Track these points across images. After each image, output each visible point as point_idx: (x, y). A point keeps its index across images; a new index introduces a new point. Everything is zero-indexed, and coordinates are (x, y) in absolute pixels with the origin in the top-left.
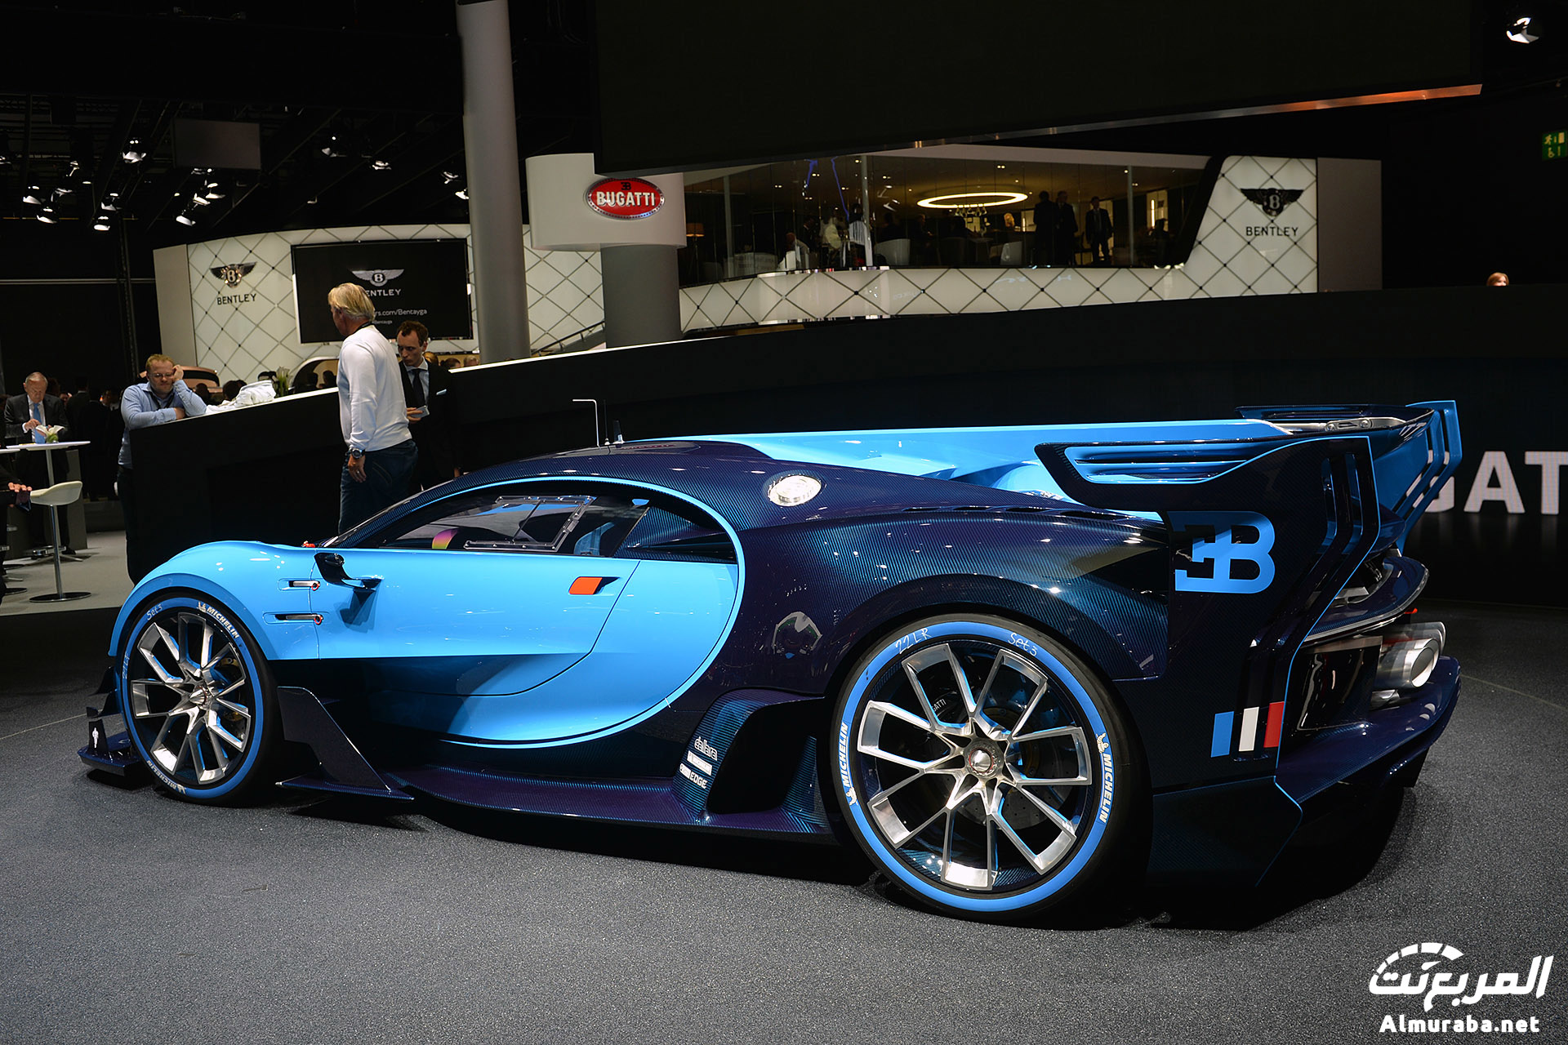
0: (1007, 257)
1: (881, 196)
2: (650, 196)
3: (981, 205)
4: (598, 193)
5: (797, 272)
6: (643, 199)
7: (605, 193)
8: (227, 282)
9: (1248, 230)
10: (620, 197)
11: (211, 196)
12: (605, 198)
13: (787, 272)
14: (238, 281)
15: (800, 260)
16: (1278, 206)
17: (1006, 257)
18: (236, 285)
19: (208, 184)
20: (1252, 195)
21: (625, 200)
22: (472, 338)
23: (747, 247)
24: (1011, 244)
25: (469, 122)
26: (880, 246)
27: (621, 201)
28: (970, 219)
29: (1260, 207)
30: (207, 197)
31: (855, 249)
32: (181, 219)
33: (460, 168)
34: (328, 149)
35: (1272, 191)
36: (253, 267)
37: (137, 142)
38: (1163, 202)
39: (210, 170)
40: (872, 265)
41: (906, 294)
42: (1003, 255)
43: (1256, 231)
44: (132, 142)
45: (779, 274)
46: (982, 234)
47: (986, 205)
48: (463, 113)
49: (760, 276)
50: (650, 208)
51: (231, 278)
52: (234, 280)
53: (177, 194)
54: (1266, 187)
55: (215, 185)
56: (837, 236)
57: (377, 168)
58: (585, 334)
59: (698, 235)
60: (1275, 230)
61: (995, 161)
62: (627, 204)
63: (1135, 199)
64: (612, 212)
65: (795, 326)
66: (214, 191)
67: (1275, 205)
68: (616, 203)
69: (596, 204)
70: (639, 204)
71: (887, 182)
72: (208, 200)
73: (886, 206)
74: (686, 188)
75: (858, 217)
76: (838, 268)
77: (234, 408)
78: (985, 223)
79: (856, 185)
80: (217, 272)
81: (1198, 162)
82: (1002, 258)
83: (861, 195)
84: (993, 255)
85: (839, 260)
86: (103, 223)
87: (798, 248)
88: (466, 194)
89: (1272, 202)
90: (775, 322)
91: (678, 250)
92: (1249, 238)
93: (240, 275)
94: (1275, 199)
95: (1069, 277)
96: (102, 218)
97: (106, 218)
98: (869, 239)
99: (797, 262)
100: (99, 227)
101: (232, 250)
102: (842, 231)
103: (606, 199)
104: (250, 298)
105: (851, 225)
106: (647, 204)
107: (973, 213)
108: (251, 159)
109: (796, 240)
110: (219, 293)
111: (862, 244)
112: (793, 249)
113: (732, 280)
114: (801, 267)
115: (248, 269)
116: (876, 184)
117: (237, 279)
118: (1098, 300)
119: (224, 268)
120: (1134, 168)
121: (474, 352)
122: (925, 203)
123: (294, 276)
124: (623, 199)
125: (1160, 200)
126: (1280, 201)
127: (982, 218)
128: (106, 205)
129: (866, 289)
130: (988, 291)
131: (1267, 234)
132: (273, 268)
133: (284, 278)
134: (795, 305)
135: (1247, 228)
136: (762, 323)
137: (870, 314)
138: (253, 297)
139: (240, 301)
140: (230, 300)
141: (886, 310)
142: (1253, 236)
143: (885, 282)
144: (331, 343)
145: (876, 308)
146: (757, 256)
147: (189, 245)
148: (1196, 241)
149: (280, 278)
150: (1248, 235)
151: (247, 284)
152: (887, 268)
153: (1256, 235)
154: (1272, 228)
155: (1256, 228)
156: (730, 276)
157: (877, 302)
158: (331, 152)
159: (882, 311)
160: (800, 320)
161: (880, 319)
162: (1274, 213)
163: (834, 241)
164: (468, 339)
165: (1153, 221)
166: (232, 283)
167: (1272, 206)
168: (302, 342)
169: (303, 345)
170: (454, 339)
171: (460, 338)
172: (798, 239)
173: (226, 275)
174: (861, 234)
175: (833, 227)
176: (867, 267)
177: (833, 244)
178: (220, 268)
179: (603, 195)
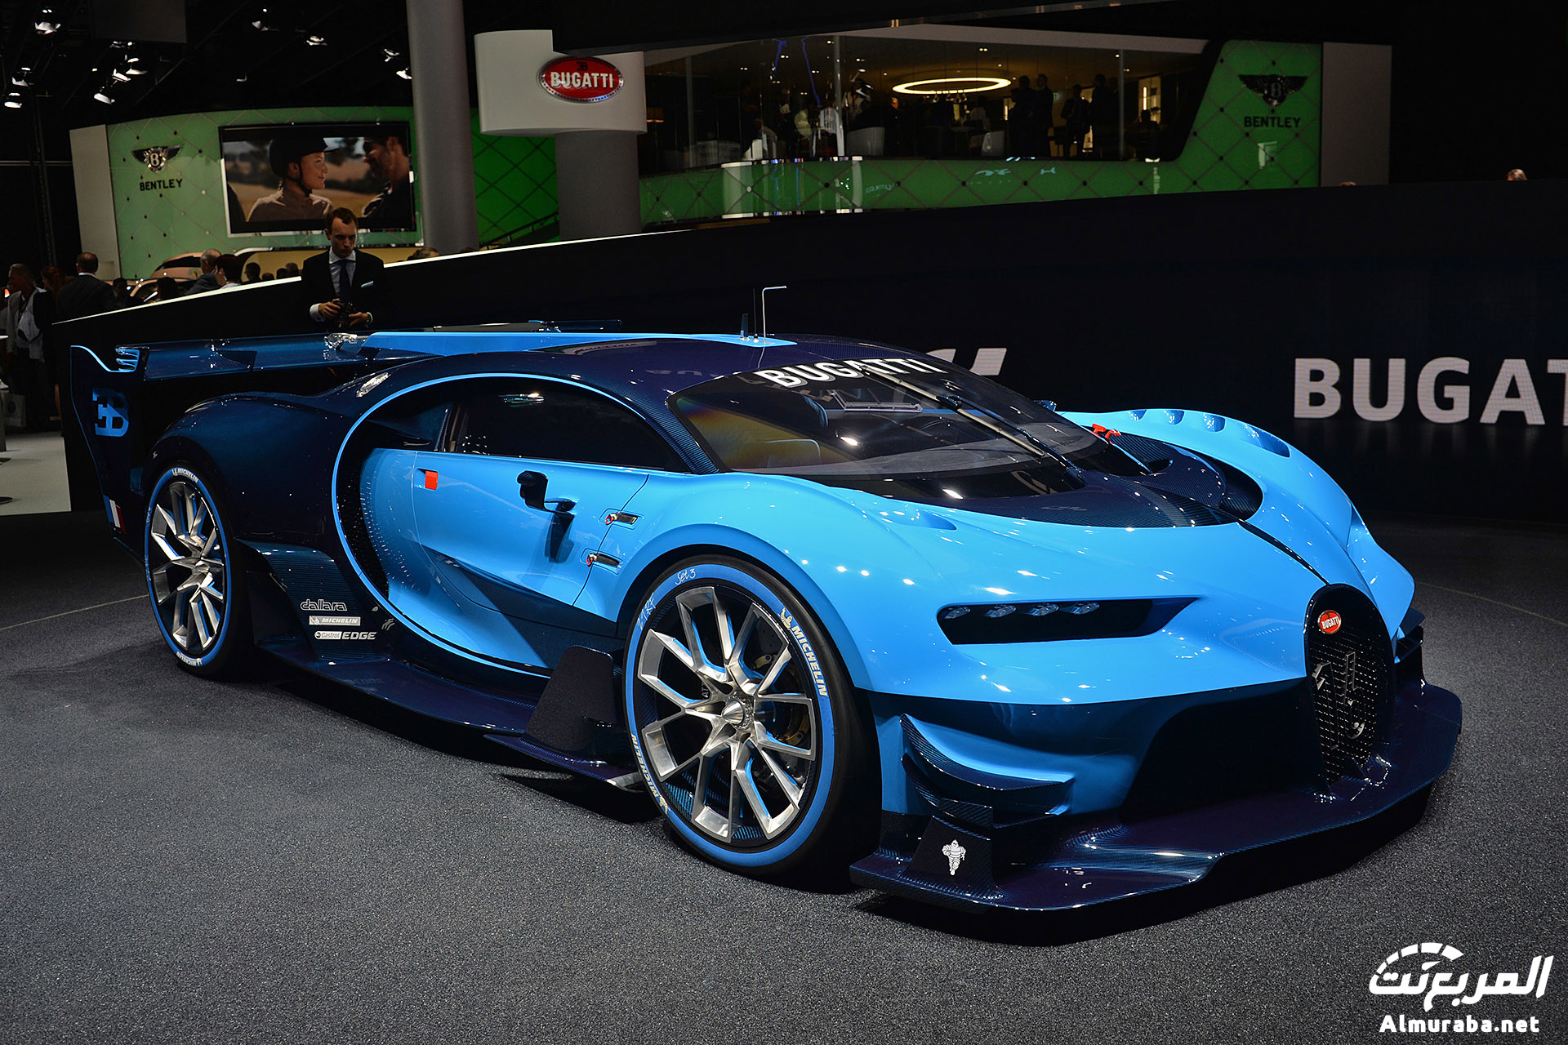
0: (989, 148)
2: (608, 78)
3: (961, 91)
4: (553, 74)
5: (764, 162)
6: (600, 80)
7: (560, 74)
8: (150, 166)
9: (1248, 121)
10: (576, 77)
11: (132, 72)
12: (560, 78)
13: (753, 162)
14: (162, 164)
15: (766, 149)
16: (1280, 93)
17: (987, 147)
18: (160, 169)
19: (129, 58)
20: (1250, 81)
21: (582, 81)
22: (415, 230)
23: (710, 135)
24: (996, 133)
26: (852, 135)
27: (576, 82)
28: (949, 106)
29: (1261, 95)
30: (128, 73)
31: (826, 138)
32: (99, 97)
33: (402, 44)
34: (259, 22)
35: (1273, 77)
36: (178, 149)
37: (50, 11)
38: (1156, 89)
39: (130, 44)
40: (843, 155)
41: (877, 188)
42: (983, 146)
43: (1255, 121)
44: (45, 11)
45: (744, 164)
46: (962, 123)
47: (967, 91)
49: (724, 166)
50: (607, 90)
51: (155, 162)
52: (158, 163)
53: (94, 70)
54: (1267, 73)
55: (136, 60)
56: (806, 123)
57: (311, 44)
58: (536, 226)
59: (658, 121)
60: (1276, 121)
61: (977, 43)
62: (584, 85)
63: (1125, 85)
64: (568, 95)
65: (760, 220)
66: (134, 66)
67: (1276, 93)
68: (571, 84)
69: (550, 85)
70: (596, 85)
71: (861, 65)
72: (128, 76)
74: (646, 68)
75: (829, 103)
76: (808, 158)
78: (965, 111)
79: (827, 68)
80: (139, 155)
81: (1194, 46)
82: (983, 148)
83: (833, 78)
84: (973, 145)
85: (808, 146)
86: (14, 99)
87: (764, 136)
88: (408, 73)
89: (1273, 90)
90: (740, 215)
91: (638, 136)
92: (1247, 129)
93: (164, 159)
94: (1276, 87)
95: (1053, 171)
96: (13, 94)
97: (18, 94)
98: (841, 127)
99: (764, 150)
100: (10, 104)
101: (154, 131)
102: (813, 119)
103: (560, 80)
104: (175, 183)
105: (822, 112)
106: (605, 86)
107: (952, 100)
108: (175, 29)
109: (763, 128)
110: (142, 178)
111: (833, 132)
112: (761, 138)
113: (693, 169)
114: (767, 155)
115: (172, 153)
116: (849, 67)
117: (160, 163)
118: (1084, 194)
119: (147, 150)
120: (1126, 51)
121: (417, 245)
122: (900, 89)
123: (223, 161)
124: (578, 80)
125: (1153, 87)
126: (1281, 89)
128: (17, 81)
129: (837, 181)
130: (967, 184)
131: (1267, 125)
132: (200, 151)
133: (212, 162)
134: (761, 197)
135: (1246, 118)
136: (725, 217)
137: (841, 209)
138: (179, 182)
139: (165, 187)
140: (154, 185)
141: (858, 204)
142: (1252, 127)
143: (857, 173)
144: (263, 234)
145: (847, 201)
146: (720, 145)
147: (109, 126)
148: (1192, 131)
149: (207, 162)
150: (1246, 125)
151: (172, 169)
152: (860, 158)
153: (1255, 126)
154: (1273, 119)
155: (1255, 118)
156: (691, 166)
157: (849, 195)
158: (262, 26)
159: (853, 204)
160: (766, 214)
161: (852, 213)
162: (1275, 103)
163: (803, 127)
164: (410, 231)
165: (1145, 108)
166: (156, 168)
167: (1273, 95)
168: (232, 232)
169: (233, 235)
170: (395, 231)
171: (403, 230)
172: (765, 125)
173: (150, 159)
174: (832, 122)
175: (804, 114)
176: (839, 157)
177: (803, 132)
178: (143, 151)
179: (558, 75)
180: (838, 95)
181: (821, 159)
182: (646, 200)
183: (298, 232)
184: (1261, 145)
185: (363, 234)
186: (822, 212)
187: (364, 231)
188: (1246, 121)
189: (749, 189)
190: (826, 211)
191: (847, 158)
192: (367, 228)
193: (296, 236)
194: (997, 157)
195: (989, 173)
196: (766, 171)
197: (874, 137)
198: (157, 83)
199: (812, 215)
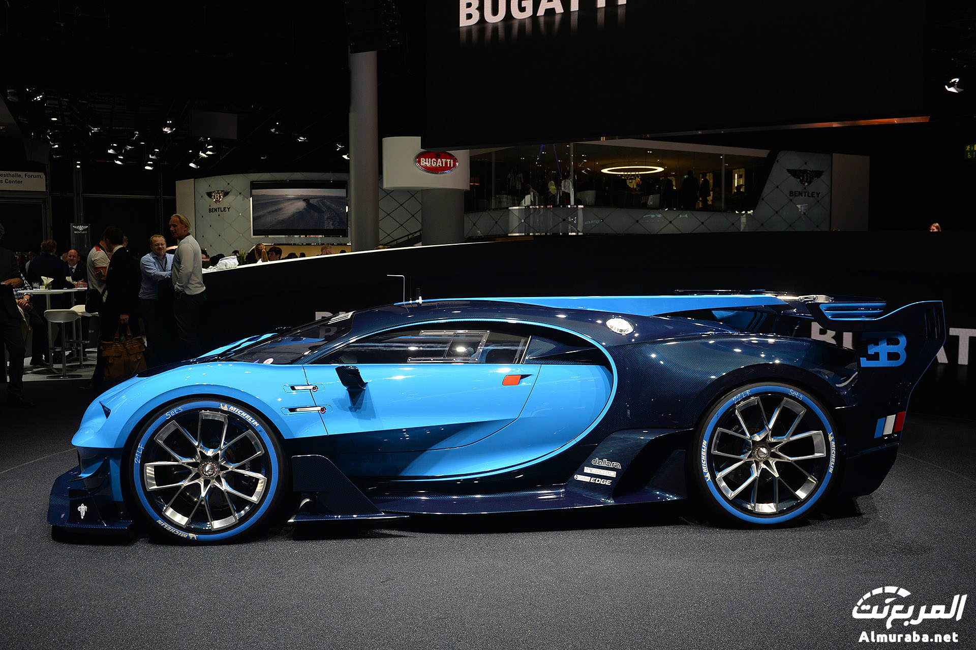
0: (651, 203)
1: (580, 166)
2: (450, 162)
3: (637, 173)
4: (422, 159)
5: (531, 207)
6: (446, 163)
7: (426, 159)
8: (214, 200)
10: (434, 161)
11: (209, 153)
12: (426, 161)
13: (525, 207)
14: (221, 200)
15: (533, 200)
16: (809, 180)
18: (219, 202)
19: (208, 146)
20: (793, 173)
21: (437, 163)
22: (347, 237)
25: (352, 117)
26: (578, 194)
28: (631, 181)
29: (799, 180)
30: (207, 153)
31: (564, 195)
32: (192, 165)
33: (346, 142)
34: (274, 129)
35: (805, 171)
36: (229, 192)
37: (171, 122)
38: (742, 175)
39: (209, 139)
40: (573, 204)
41: (591, 222)
42: (649, 202)
43: (795, 194)
44: (168, 122)
46: (637, 190)
47: (640, 173)
48: (349, 112)
49: (510, 208)
50: (450, 168)
51: (217, 198)
53: (190, 151)
54: (802, 169)
55: (211, 147)
56: (555, 187)
57: (300, 141)
58: (410, 237)
59: (476, 184)
60: (807, 194)
61: (646, 149)
62: (437, 165)
63: (725, 172)
64: (429, 170)
65: (529, 237)
66: (210, 150)
67: (807, 179)
68: (431, 164)
69: (420, 164)
70: (444, 166)
71: (584, 158)
72: (207, 155)
73: (583, 171)
74: (471, 157)
75: (567, 177)
76: (555, 205)
77: (215, 271)
79: (566, 159)
80: (210, 195)
81: (763, 153)
82: (648, 203)
83: (569, 165)
84: (643, 201)
85: (555, 201)
86: (149, 165)
87: (532, 193)
88: (348, 157)
89: (805, 177)
90: (517, 234)
91: (465, 192)
92: (791, 198)
93: (222, 197)
95: (686, 216)
96: (149, 163)
97: (151, 163)
98: (573, 190)
99: (531, 201)
100: (147, 168)
101: (219, 182)
102: (558, 185)
103: (426, 162)
104: (227, 209)
105: (563, 182)
106: (448, 166)
107: (632, 177)
108: (231, 132)
109: (531, 189)
110: (210, 206)
111: (568, 192)
112: (529, 194)
113: (494, 209)
114: (533, 203)
115: (226, 194)
116: (578, 159)
117: (220, 199)
118: (702, 229)
119: (214, 192)
120: (726, 155)
121: (348, 244)
122: (605, 171)
123: (251, 199)
124: (435, 163)
125: (741, 173)
126: (810, 177)
127: (637, 181)
128: (152, 156)
129: (570, 218)
130: (640, 221)
131: (802, 195)
132: (240, 193)
133: (246, 199)
134: (529, 225)
135: (790, 192)
136: (509, 235)
137: (571, 232)
138: (229, 209)
139: (221, 211)
140: (216, 210)
141: (581, 231)
142: (793, 197)
143: (580, 214)
144: (269, 236)
145: (575, 229)
146: (508, 197)
147: (196, 180)
148: (761, 197)
149: (243, 199)
150: (790, 195)
151: (226, 202)
152: (582, 206)
153: (795, 196)
154: (805, 192)
155: (795, 192)
157: (576, 226)
158: (275, 131)
159: (578, 230)
160: (531, 234)
161: (577, 235)
162: (806, 184)
163: (552, 189)
164: (345, 237)
165: (736, 185)
166: (217, 201)
167: (805, 180)
168: (253, 235)
169: (254, 237)
170: (337, 237)
171: (341, 236)
172: (532, 188)
173: (215, 196)
174: (568, 187)
175: (553, 182)
176: (571, 206)
177: (552, 192)
178: (211, 192)
179: (424, 160)
180: (572, 173)
181: (561, 206)
182: (468, 223)
183: (287, 236)
184: (799, 206)
186: (561, 234)
187: (321, 236)
188: (790, 194)
189: (523, 221)
190: (563, 234)
191: (575, 206)
192: (322, 235)
195: (653, 216)
196: (532, 212)
197: (590, 195)
198: (221, 159)
199: (556, 235)
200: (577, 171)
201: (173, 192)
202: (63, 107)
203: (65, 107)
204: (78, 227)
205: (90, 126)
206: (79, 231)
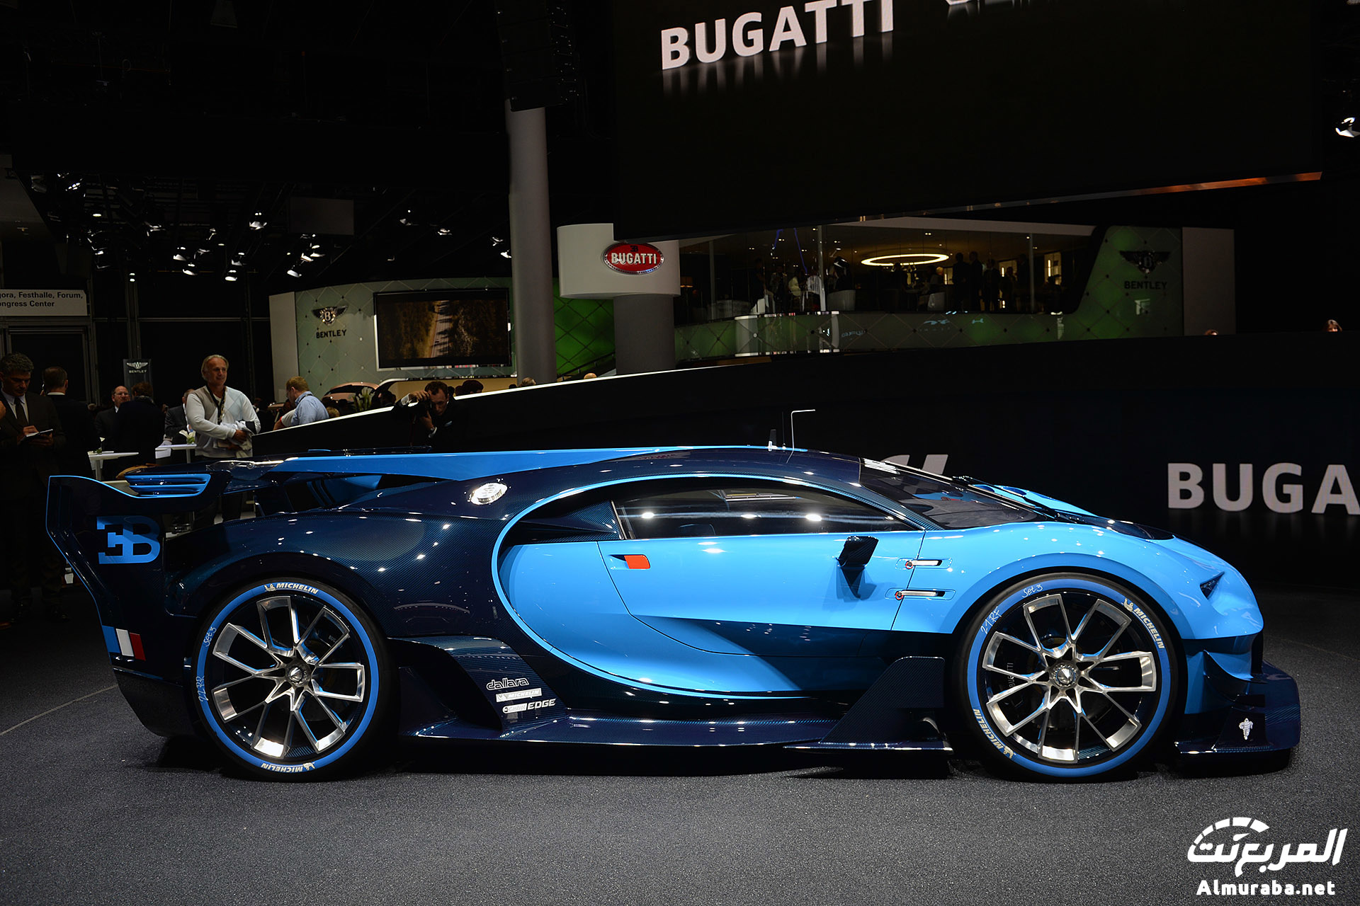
0: (933, 304)
1: (832, 256)
2: (652, 256)
3: (911, 264)
4: (613, 254)
5: (766, 316)
6: (647, 259)
7: (618, 254)
8: (324, 320)
9: (1127, 285)
10: (630, 257)
11: (314, 255)
12: (618, 257)
13: (758, 315)
14: (333, 319)
15: (768, 306)
16: (1151, 264)
17: (931, 304)
18: (331, 323)
19: (313, 246)
20: (1128, 255)
21: (634, 259)
22: (511, 365)
23: (727, 296)
24: (937, 294)
25: (513, 199)
26: (831, 295)
27: (630, 260)
29: (1136, 265)
30: (311, 256)
31: (812, 298)
32: (291, 273)
33: (505, 233)
34: (405, 220)
35: (1145, 253)
36: (344, 309)
37: (260, 214)
38: (1057, 261)
39: (314, 236)
40: (825, 310)
41: (850, 333)
42: (929, 303)
43: (1132, 285)
44: (257, 214)
45: (751, 317)
46: (913, 287)
47: (915, 263)
48: (509, 193)
49: (737, 318)
50: (652, 266)
51: (328, 318)
52: (330, 319)
53: (289, 254)
54: (1141, 250)
55: (318, 246)
56: (798, 287)
57: (441, 234)
59: (689, 286)
60: (1148, 284)
61: (923, 230)
62: (635, 262)
63: (1035, 259)
64: (625, 269)
65: (764, 358)
66: (316, 251)
67: (1148, 264)
68: (626, 262)
69: (611, 262)
70: (644, 262)
71: (838, 246)
72: (312, 258)
74: (680, 249)
75: (814, 272)
76: (799, 313)
78: (915, 278)
79: (813, 248)
80: (317, 313)
81: (1085, 230)
82: (929, 305)
83: (817, 255)
84: (921, 303)
85: (799, 304)
86: (232, 275)
87: (767, 296)
88: (509, 254)
89: (1146, 262)
90: (748, 355)
91: (674, 298)
92: (1127, 290)
93: (334, 316)
94: (1148, 259)
95: (981, 321)
96: (231, 271)
97: (234, 271)
98: (823, 290)
99: (766, 307)
100: (229, 279)
101: (328, 296)
102: (802, 284)
103: (618, 259)
104: (341, 333)
105: (809, 279)
106: (650, 262)
107: (906, 270)
108: (346, 226)
109: (765, 291)
110: (318, 329)
111: (818, 293)
112: (762, 297)
113: (715, 321)
114: (769, 311)
115: (340, 312)
116: (829, 247)
117: (332, 318)
119: (323, 309)
120: (1034, 235)
121: (512, 378)
122: (867, 262)
123: (375, 316)
124: (631, 259)
125: (1055, 260)
126: (1152, 261)
127: (912, 274)
128: (235, 262)
129: (820, 329)
130: (918, 330)
131: (1142, 287)
132: (360, 310)
133: (368, 317)
134: (764, 341)
135: (1126, 282)
136: (737, 355)
137: (823, 349)
138: (344, 332)
139: (334, 336)
140: (326, 334)
141: (836, 346)
142: (1130, 289)
143: (835, 323)
144: (402, 368)
145: (828, 344)
146: (734, 303)
147: (297, 293)
148: (1085, 292)
149: (364, 317)
150: (1126, 288)
151: (339, 322)
153: (1132, 288)
154: (1146, 283)
155: (1132, 282)
156: (713, 319)
157: (830, 339)
158: (406, 222)
159: (832, 346)
160: (767, 353)
161: (832, 353)
162: (1147, 271)
163: (795, 291)
164: (507, 366)
165: (1050, 275)
166: (328, 322)
167: (1145, 265)
168: (380, 368)
169: (381, 370)
170: (497, 366)
171: (502, 365)
172: (767, 289)
173: (324, 315)
174: (816, 285)
175: (795, 280)
176: (821, 312)
177: (794, 294)
178: (320, 310)
179: (616, 255)
180: (821, 266)
181: (808, 313)
182: (679, 341)
183: (427, 367)
184: (1138, 302)
185: (474, 368)
186: (809, 352)
187: (474, 366)
189: (755, 335)
190: (812, 351)
191: (828, 313)
193: (425, 370)
194: (939, 312)
195: (934, 323)
196: (768, 322)
197: (847, 297)
198: (331, 263)
199: (801, 355)
200: (828, 264)
201: (266, 313)
202: (110, 198)
203: (113, 198)
204: (133, 365)
205: (147, 223)
206: (136, 370)
